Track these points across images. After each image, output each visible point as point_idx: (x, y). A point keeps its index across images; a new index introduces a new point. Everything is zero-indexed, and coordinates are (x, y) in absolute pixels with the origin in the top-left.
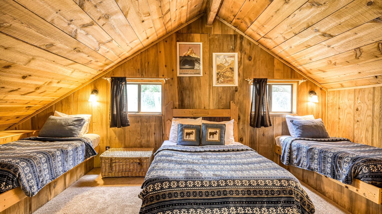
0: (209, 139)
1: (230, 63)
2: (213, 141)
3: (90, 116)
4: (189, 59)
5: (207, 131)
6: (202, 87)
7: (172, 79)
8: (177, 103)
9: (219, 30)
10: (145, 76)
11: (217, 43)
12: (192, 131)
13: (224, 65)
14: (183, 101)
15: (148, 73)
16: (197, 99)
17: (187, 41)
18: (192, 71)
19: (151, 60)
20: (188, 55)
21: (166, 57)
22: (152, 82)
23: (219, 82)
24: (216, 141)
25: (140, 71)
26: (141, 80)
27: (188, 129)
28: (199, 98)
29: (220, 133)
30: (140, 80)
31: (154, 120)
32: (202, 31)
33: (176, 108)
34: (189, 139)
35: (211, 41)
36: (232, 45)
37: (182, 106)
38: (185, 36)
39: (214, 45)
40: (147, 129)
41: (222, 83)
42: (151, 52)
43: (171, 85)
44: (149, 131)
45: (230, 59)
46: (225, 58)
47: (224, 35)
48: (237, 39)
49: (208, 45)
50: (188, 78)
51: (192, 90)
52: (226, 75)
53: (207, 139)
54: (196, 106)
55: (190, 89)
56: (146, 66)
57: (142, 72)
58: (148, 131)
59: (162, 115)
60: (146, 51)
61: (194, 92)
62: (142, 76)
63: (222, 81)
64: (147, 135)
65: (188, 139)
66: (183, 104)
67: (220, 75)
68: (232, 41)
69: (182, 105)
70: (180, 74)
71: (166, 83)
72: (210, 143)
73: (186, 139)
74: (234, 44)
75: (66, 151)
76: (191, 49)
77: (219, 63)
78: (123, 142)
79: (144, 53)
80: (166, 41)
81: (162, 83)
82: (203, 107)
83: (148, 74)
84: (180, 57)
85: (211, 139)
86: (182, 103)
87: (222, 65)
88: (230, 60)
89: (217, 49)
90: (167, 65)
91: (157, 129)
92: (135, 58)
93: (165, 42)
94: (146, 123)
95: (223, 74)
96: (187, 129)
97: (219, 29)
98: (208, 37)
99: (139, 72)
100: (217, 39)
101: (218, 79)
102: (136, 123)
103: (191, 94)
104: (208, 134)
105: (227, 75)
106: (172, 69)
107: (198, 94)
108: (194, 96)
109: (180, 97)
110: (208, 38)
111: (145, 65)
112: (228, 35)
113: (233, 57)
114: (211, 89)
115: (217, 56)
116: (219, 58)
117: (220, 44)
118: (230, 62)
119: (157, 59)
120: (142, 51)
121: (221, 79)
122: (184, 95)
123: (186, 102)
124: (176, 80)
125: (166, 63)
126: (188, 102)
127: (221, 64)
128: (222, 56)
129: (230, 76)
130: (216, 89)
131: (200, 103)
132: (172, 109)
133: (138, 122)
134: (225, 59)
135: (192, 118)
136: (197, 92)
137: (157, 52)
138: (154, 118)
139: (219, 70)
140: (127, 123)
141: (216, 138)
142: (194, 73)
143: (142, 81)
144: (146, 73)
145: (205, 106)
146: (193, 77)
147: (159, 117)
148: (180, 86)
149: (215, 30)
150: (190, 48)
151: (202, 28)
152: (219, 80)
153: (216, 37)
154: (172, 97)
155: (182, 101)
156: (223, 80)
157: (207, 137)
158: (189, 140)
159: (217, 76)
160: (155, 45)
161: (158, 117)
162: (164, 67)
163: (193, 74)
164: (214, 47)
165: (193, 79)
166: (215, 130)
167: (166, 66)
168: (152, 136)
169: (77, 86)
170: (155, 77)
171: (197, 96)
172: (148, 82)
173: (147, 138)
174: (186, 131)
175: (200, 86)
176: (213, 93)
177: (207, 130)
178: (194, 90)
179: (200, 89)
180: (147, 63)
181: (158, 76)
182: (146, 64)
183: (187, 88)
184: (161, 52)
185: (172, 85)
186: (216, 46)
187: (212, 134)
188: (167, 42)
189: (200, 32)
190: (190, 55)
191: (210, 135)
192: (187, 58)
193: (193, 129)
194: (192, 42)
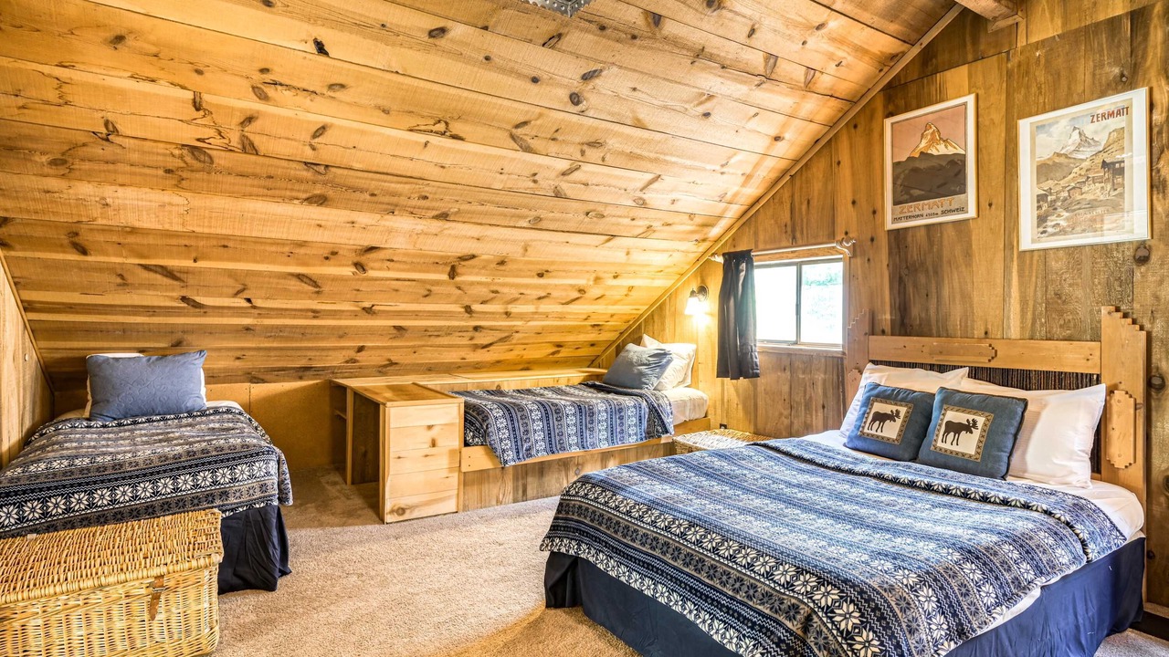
0: (940, 444)
1: (1103, 143)
2: (954, 454)
3: (693, 346)
4: (922, 165)
5: (942, 417)
6: (976, 258)
7: (872, 240)
8: (886, 317)
9: (1052, 19)
10: (800, 242)
11: (1041, 75)
12: (894, 408)
13: (1074, 156)
14: (905, 309)
15: (807, 230)
16: (958, 302)
17: (919, 107)
18: (935, 204)
19: (816, 194)
20: (922, 153)
21: (853, 174)
22: (817, 255)
23: (1050, 230)
24: (963, 455)
25: (789, 229)
26: (792, 252)
27: (886, 403)
28: (966, 298)
29: (987, 429)
30: (786, 252)
31: (823, 369)
32: (975, 51)
33: (883, 332)
34: (879, 433)
35: (1016, 78)
36: (1117, 62)
37: (903, 326)
38: (913, 89)
39: (1028, 87)
40: (805, 392)
41: (1063, 232)
42: (814, 170)
43: (869, 260)
44: (811, 397)
45: (1105, 128)
46: (1075, 128)
47: (1078, 31)
48: (1147, 27)
49: (1003, 97)
50: (923, 232)
51: (936, 272)
52: (1083, 196)
53: (934, 443)
54: (950, 328)
55: (931, 269)
56: (804, 213)
57: (793, 231)
58: (807, 397)
59: (844, 353)
60: (804, 168)
61: (946, 277)
62: (794, 241)
63: (1063, 223)
64: (805, 410)
65: (873, 432)
66: (906, 321)
67: (1055, 201)
68: (1119, 46)
69: (903, 324)
70: (895, 220)
71: (854, 255)
72: (942, 460)
73: (870, 432)
74: (1132, 52)
75: (590, 409)
76: (931, 131)
77: (1045, 154)
78: (752, 417)
79: (798, 177)
80: (855, 127)
81: (841, 256)
82: (979, 332)
83: (807, 234)
84: (896, 165)
85: (947, 446)
86: (901, 316)
87: (1062, 160)
88: (1100, 132)
89: (1041, 100)
90: (857, 201)
91: (830, 393)
92: (778, 197)
93: (853, 130)
94: (804, 373)
95: (1066, 194)
96: (881, 402)
97: (1052, 13)
98: (1004, 65)
99: (786, 232)
100: (1043, 61)
101: (1042, 220)
102: (781, 371)
103: (933, 285)
104: (940, 425)
105: (1089, 197)
106: (871, 210)
107: (960, 282)
108: (946, 292)
109: (897, 295)
110: (1000, 68)
111: (800, 209)
112: (1097, 25)
113: (1124, 111)
114: (1015, 263)
115: (1037, 127)
116: (1050, 135)
117: (1059, 75)
118: (1103, 139)
119: (830, 187)
120: (793, 173)
121: (1059, 216)
122: (910, 290)
123: (916, 311)
124: (883, 242)
125: (854, 192)
126: (923, 315)
127: (1059, 155)
128: (1064, 122)
129: (1102, 198)
130: (1035, 258)
131: (968, 316)
132: (866, 334)
133: (785, 369)
134: (1078, 131)
135: (932, 367)
136: (956, 276)
137: (831, 165)
138: (823, 360)
139: (1046, 185)
140: (753, 369)
141: (968, 445)
142: (944, 209)
143: (792, 255)
144: (802, 233)
145: (990, 327)
146: (940, 224)
147: (835, 360)
148: (898, 259)
149: (1031, 27)
150: (927, 127)
151: (975, 41)
152: (1049, 223)
153: (1037, 54)
154: (871, 297)
155: (902, 309)
156: (1067, 219)
157: (935, 438)
158: (878, 437)
159: (1039, 207)
160: (823, 147)
161: (833, 357)
162: (850, 205)
163: (940, 213)
164: (1026, 97)
165: (941, 233)
166: (971, 417)
167: (854, 203)
168: (816, 411)
169: (673, 282)
170: (824, 240)
171: (957, 290)
172: (808, 257)
173: (805, 417)
174: (880, 407)
175: (968, 254)
176: (1021, 275)
177: (943, 412)
178: (946, 268)
179: (969, 265)
180: (806, 202)
181: (831, 236)
182: (804, 207)
183: (922, 264)
184: (842, 163)
185: (871, 260)
186: (1040, 88)
187: (956, 428)
188: (859, 126)
189: (970, 57)
190: (930, 152)
191: (947, 432)
192: (918, 164)
193: (901, 405)
194: (937, 103)
